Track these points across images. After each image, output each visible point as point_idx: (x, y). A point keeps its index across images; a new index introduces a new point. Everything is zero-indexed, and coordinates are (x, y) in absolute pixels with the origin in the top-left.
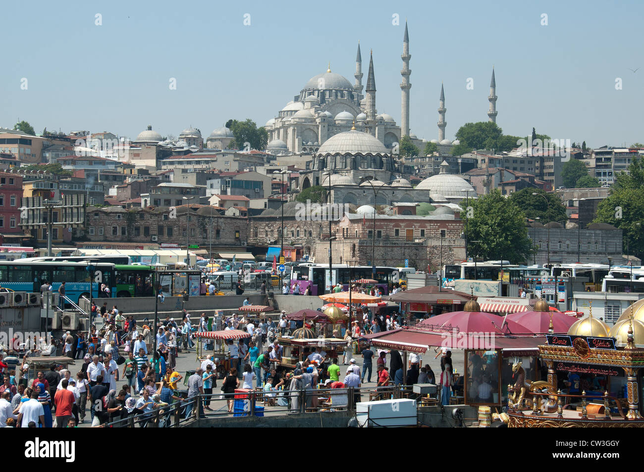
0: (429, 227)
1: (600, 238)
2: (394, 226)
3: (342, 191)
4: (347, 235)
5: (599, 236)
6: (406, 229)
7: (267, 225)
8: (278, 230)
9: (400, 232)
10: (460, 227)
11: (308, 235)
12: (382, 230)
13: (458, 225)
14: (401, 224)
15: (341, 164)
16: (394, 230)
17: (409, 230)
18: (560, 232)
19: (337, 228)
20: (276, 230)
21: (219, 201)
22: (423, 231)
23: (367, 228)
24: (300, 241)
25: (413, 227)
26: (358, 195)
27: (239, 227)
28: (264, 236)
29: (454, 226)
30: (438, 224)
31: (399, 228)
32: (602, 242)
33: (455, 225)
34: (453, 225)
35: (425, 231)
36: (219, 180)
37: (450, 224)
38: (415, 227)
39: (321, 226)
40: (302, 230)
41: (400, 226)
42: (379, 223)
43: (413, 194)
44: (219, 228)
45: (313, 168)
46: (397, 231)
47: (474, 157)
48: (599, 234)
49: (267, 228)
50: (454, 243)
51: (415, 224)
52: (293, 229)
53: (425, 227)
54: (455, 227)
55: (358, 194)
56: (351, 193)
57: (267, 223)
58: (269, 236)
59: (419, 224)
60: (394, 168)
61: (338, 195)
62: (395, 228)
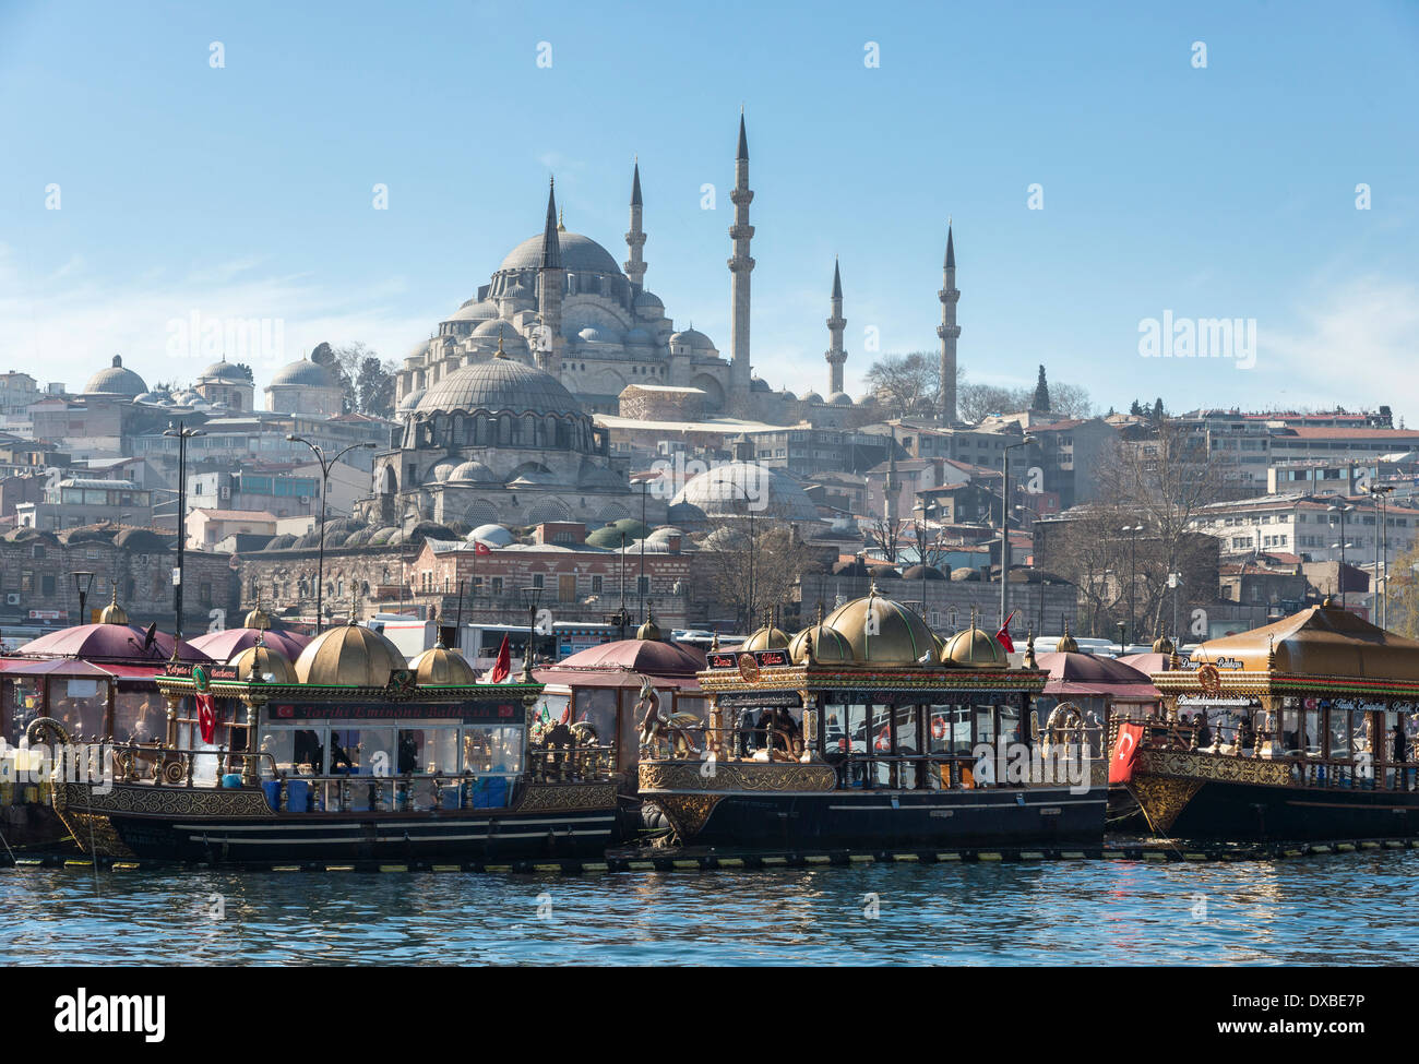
0: (611, 571)
1: (1027, 601)
2: (531, 568)
3: (462, 494)
4: (430, 590)
5: (1025, 598)
6: (558, 574)
7: (276, 572)
8: (299, 583)
9: (545, 582)
10: (680, 570)
11: (359, 592)
12: (503, 577)
13: (676, 565)
14: (548, 564)
15: (466, 434)
16: (533, 577)
17: (565, 576)
18: (935, 588)
19: (413, 573)
20: (296, 582)
21: (206, 523)
22: (597, 580)
23: (469, 572)
24: (345, 606)
25: (576, 570)
26: (499, 506)
27: (209, 574)
28: (271, 596)
29: (667, 568)
30: (633, 565)
31: (544, 574)
32: (1031, 610)
33: (669, 565)
34: (666, 565)
35: (604, 579)
36: (216, 475)
37: (659, 565)
38: (580, 571)
39: (385, 571)
40: (349, 581)
41: (545, 568)
42: (496, 562)
43: (628, 503)
44: (162, 576)
45: (405, 445)
46: (539, 580)
47: (886, 431)
48: (1024, 592)
49: (276, 579)
50: (660, 605)
51: (580, 565)
52: (331, 579)
53: (604, 570)
54: (670, 570)
55: (501, 503)
56: (482, 500)
57: (277, 566)
58: (281, 597)
59: (588, 565)
60: (590, 445)
61: (452, 505)
62: (533, 574)
